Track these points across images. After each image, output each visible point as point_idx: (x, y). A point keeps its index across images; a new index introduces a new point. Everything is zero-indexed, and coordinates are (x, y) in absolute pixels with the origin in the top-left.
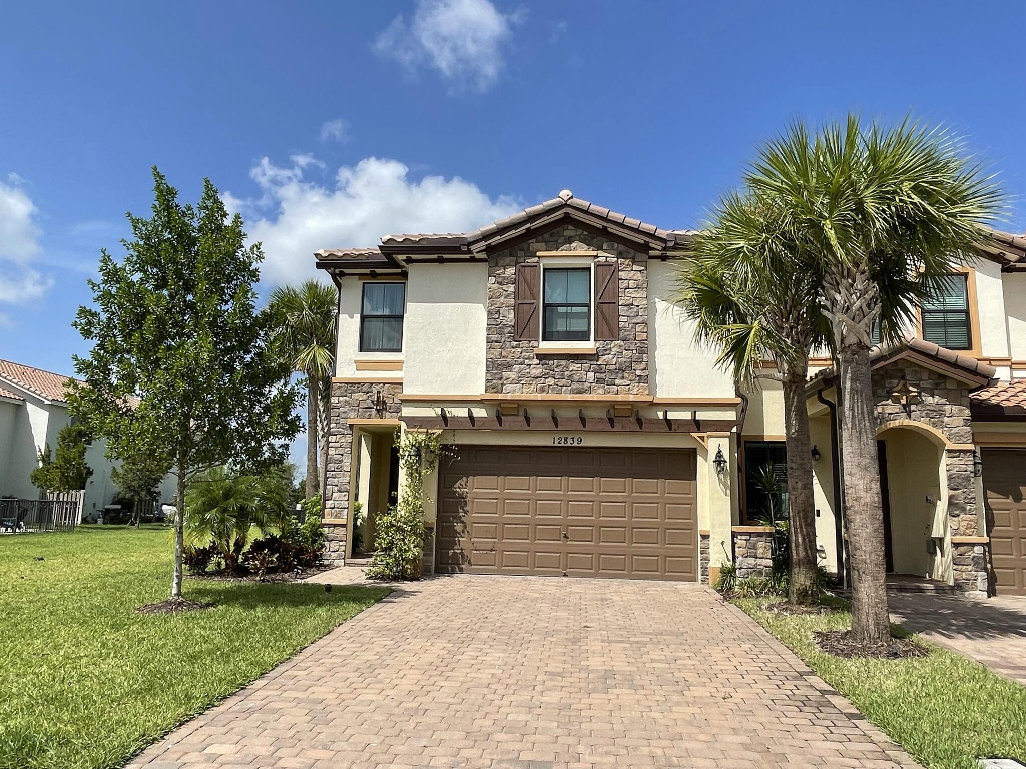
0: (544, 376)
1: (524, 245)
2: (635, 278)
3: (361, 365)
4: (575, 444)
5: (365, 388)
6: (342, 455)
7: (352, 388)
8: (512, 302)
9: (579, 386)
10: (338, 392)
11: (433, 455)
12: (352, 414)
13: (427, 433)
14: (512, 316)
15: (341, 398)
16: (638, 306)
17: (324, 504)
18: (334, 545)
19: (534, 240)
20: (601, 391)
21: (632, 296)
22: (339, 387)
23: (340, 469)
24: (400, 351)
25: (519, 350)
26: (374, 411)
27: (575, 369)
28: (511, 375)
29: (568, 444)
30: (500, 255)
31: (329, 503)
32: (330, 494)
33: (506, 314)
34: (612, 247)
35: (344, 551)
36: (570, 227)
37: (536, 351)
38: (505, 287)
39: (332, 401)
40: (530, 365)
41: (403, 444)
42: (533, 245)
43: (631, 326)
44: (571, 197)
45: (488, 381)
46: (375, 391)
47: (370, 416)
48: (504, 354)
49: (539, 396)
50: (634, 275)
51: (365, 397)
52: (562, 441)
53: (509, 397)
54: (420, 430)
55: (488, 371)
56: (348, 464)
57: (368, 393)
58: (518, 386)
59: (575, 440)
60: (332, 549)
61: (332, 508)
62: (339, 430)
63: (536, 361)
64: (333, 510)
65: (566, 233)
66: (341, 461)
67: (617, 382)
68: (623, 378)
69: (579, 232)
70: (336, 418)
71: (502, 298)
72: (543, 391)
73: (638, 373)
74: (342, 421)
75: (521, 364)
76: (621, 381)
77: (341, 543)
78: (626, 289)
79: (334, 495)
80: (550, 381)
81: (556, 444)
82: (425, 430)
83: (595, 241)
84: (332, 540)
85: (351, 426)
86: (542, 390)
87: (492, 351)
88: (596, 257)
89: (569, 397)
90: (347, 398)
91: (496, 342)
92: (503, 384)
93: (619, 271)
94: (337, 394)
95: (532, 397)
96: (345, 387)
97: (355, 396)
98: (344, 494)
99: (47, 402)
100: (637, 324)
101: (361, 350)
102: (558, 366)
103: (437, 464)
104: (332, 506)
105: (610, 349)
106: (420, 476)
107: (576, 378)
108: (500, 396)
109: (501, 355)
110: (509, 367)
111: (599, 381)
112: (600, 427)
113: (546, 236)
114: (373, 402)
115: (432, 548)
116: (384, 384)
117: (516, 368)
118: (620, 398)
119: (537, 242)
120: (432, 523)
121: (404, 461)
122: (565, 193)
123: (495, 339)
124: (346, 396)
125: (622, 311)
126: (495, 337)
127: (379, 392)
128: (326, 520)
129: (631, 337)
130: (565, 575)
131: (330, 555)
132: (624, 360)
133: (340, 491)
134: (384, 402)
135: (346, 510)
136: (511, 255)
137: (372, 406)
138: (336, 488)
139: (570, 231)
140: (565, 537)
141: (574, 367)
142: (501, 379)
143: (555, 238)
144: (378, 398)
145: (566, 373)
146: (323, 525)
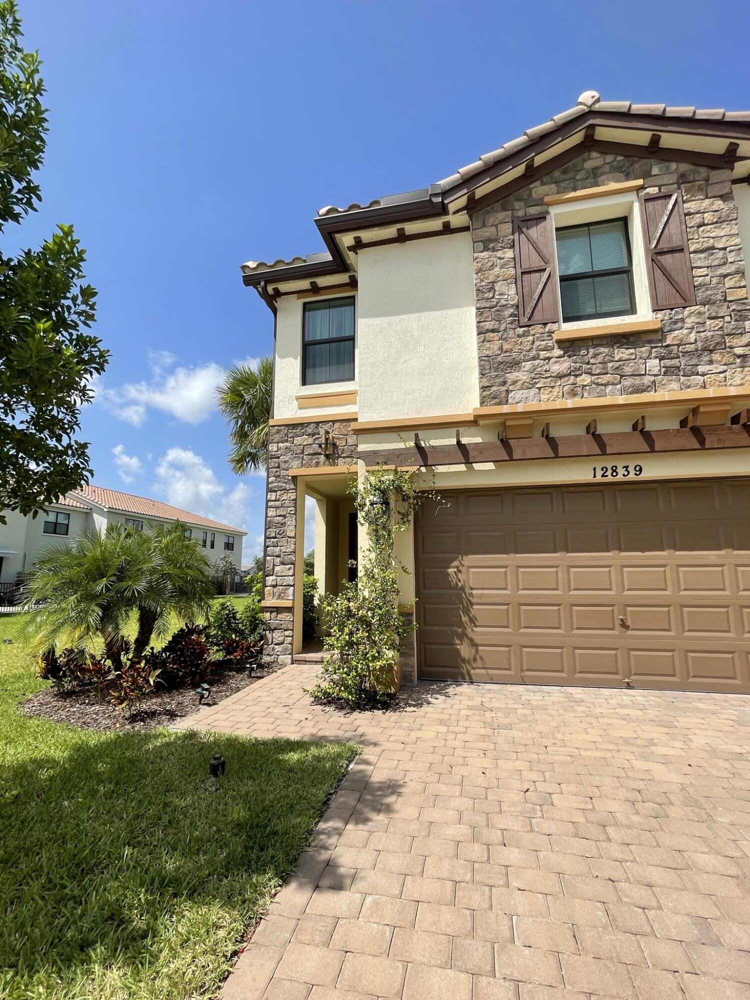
0: (574, 373)
1: (523, 192)
2: (715, 208)
3: (304, 402)
4: (632, 477)
5: (310, 430)
6: (285, 516)
7: (295, 431)
8: (512, 272)
9: (637, 381)
10: (277, 437)
11: (406, 504)
12: (296, 463)
13: (396, 472)
14: (512, 291)
15: (281, 445)
16: (725, 249)
17: (265, 581)
18: (277, 636)
19: (538, 183)
20: (674, 385)
21: (713, 235)
22: (278, 432)
23: (283, 535)
24: (352, 378)
25: (530, 338)
26: (322, 458)
27: (625, 356)
28: (521, 376)
29: (620, 478)
30: (488, 213)
31: (270, 580)
32: (271, 568)
33: (504, 289)
34: (668, 168)
35: (291, 644)
36: (595, 154)
37: (555, 337)
38: (499, 254)
39: (270, 448)
40: (549, 359)
41: (361, 487)
42: (538, 189)
43: (715, 280)
44: (598, 101)
45: (484, 388)
46: (322, 432)
47: (317, 464)
48: (506, 347)
49: (570, 403)
50: (712, 204)
51: (310, 440)
52: (609, 472)
53: (520, 408)
54: (385, 467)
55: (482, 375)
56: (292, 528)
57: (314, 435)
58: (533, 391)
59: (631, 469)
60: (275, 641)
61: (274, 586)
62: (280, 484)
63: (558, 352)
64: (275, 590)
65: (589, 165)
66: (283, 524)
67: (701, 369)
68: (711, 362)
69: (609, 158)
70: (275, 470)
71: (497, 269)
72: (575, 395)
73: (738, 351)
74: (283, 473)
75: (534, 358)
76: (708, 367)
77: (287, 633)
78: (699, 226)
79: (277, 569)
80: (585, 379)
81: (599, 479)
82: (393, 467)
83: (636, 166)
84: (275, 629)
85: (294, 478)
86: (573, 394)
87: (487, 345)
88: (642, 188)
89: (621, 400)
90: (288, 444)
91: (493, 331)
92: (508, 391)
93: (684, 202)
94: (275, 440)
95: (558, 404)
96: (284, 430)
97: (298, 440)
98: (288, 567)
99: (105, 510)
100: (725, 276)
101: (304, 382)
102: (595, 356)
103: (411, 518)
104: (274, 583)
105: (683, 320)
106: (389, 535)
107: (628, 370)
108: (505, 409)
109: (501, 348)
110: (515, 364)
111: (669, 371)
112: (676, 443)
113: (557, 174)
114: (320, 446)
115: (412, 644)
116: (334, 422)
117: (528, 365)
118: (711, 392)
119: (543, 184)
120: (411, 606)
121: (363, 514)
122: (587, 97)
123: (491, 327)
124: (287, 441)
125: (698, 260)
126: (489, 325)
127: (327, 433)
128: (269, 602)
129: (719, 297)
130: (629, 686)
131: (273, 649)
132: (709, 334)
133: (283, 563)
134: (334, 444)
135: (292, 588)
136: (504, 209)
137: (320, 451)
138: (278, 560)
139: (595, 160)
140: (624, 625)
141: (621, 353)
142: (504, 383)
143: (571, 175)
144: (327, 439)
145: (610, 365)
146: (264, 609)
